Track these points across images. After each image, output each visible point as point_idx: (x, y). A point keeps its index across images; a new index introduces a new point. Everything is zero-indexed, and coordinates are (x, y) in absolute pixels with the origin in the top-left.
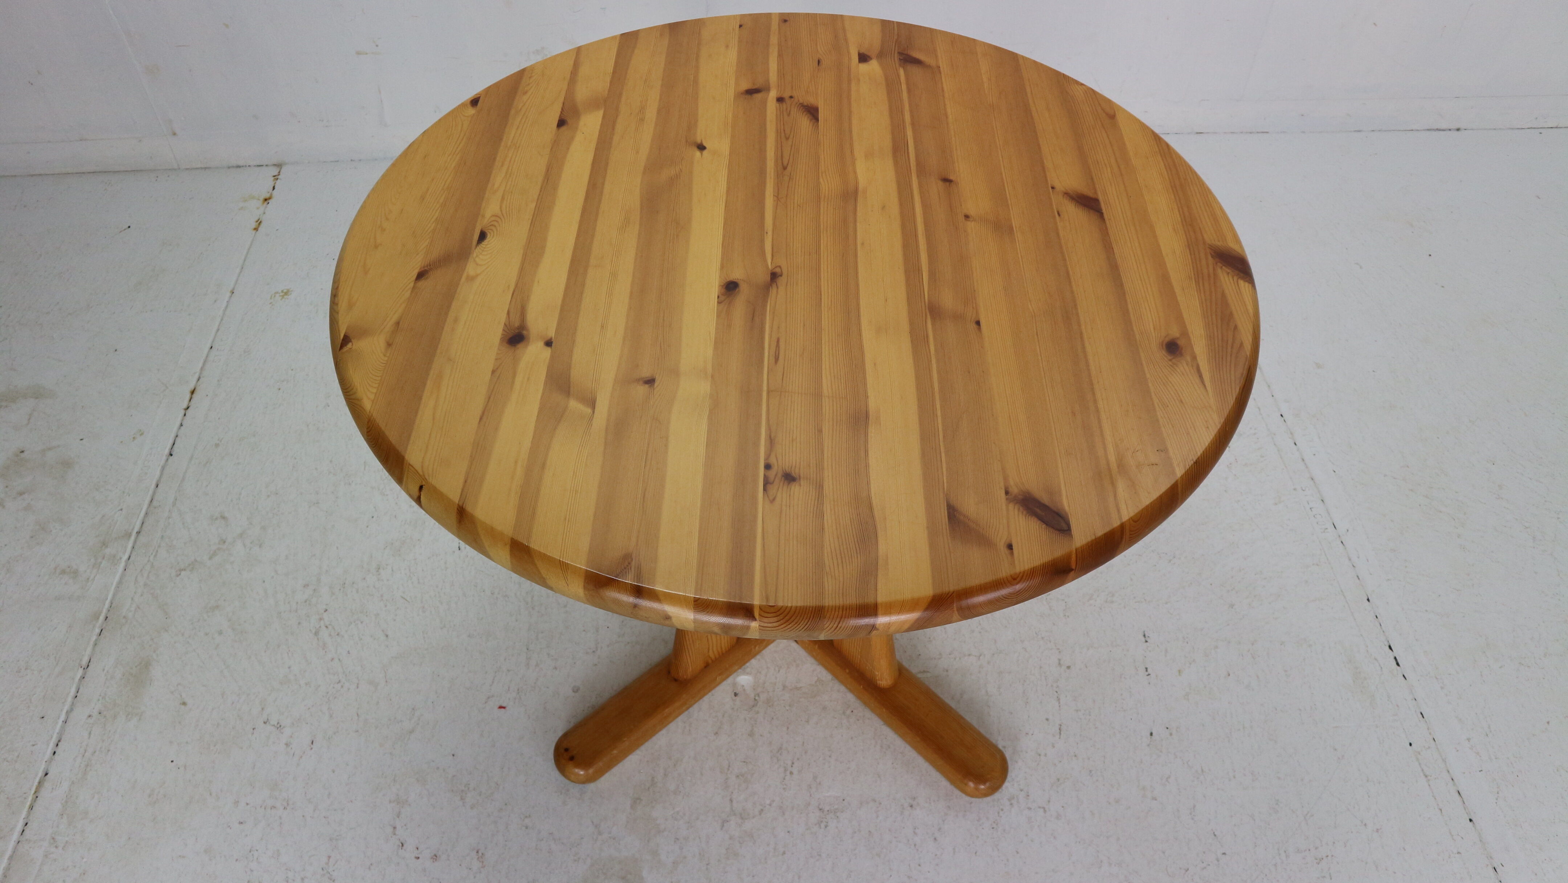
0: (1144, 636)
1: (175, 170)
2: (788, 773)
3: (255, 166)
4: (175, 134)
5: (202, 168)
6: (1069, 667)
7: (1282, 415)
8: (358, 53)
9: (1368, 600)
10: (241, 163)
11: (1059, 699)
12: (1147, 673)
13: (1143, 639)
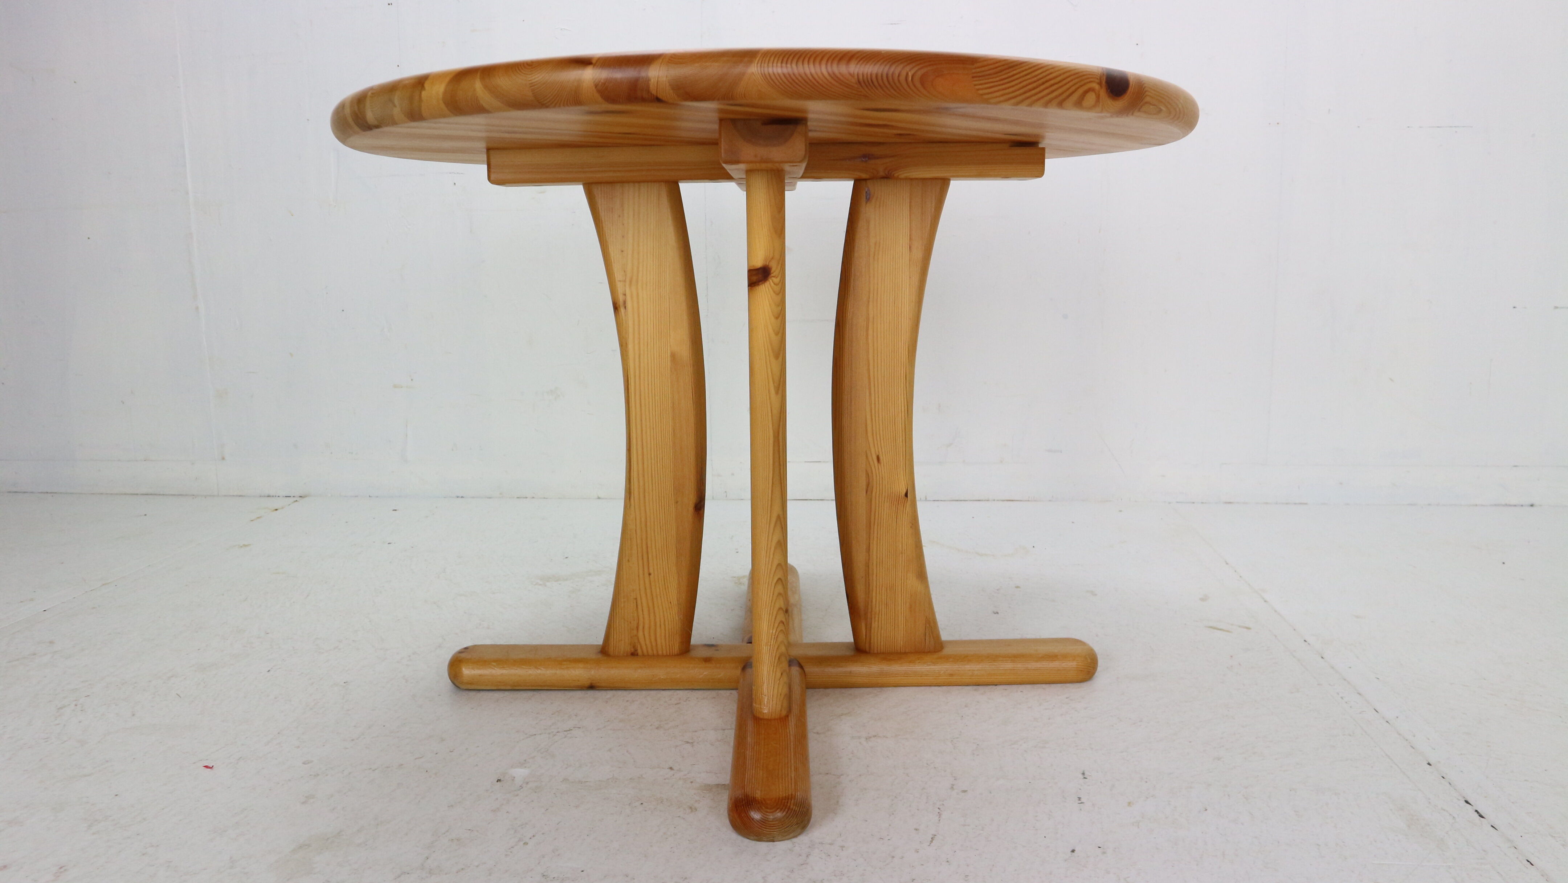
0: (1083, 774)
1: (214, 496)
2: (522, 843)
3: (283, 497)
4: (223, 459)
5: (237, 496)
6: (964, 791)
7: (1305, 641)
8: (395, 386)
9: (1429, 764)
10: (272, 493)
11: (940, 814)
12: (1080, 802)
13: (1082, 777)
